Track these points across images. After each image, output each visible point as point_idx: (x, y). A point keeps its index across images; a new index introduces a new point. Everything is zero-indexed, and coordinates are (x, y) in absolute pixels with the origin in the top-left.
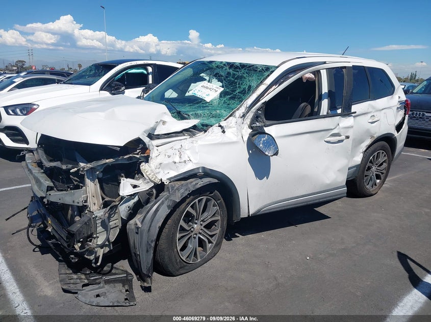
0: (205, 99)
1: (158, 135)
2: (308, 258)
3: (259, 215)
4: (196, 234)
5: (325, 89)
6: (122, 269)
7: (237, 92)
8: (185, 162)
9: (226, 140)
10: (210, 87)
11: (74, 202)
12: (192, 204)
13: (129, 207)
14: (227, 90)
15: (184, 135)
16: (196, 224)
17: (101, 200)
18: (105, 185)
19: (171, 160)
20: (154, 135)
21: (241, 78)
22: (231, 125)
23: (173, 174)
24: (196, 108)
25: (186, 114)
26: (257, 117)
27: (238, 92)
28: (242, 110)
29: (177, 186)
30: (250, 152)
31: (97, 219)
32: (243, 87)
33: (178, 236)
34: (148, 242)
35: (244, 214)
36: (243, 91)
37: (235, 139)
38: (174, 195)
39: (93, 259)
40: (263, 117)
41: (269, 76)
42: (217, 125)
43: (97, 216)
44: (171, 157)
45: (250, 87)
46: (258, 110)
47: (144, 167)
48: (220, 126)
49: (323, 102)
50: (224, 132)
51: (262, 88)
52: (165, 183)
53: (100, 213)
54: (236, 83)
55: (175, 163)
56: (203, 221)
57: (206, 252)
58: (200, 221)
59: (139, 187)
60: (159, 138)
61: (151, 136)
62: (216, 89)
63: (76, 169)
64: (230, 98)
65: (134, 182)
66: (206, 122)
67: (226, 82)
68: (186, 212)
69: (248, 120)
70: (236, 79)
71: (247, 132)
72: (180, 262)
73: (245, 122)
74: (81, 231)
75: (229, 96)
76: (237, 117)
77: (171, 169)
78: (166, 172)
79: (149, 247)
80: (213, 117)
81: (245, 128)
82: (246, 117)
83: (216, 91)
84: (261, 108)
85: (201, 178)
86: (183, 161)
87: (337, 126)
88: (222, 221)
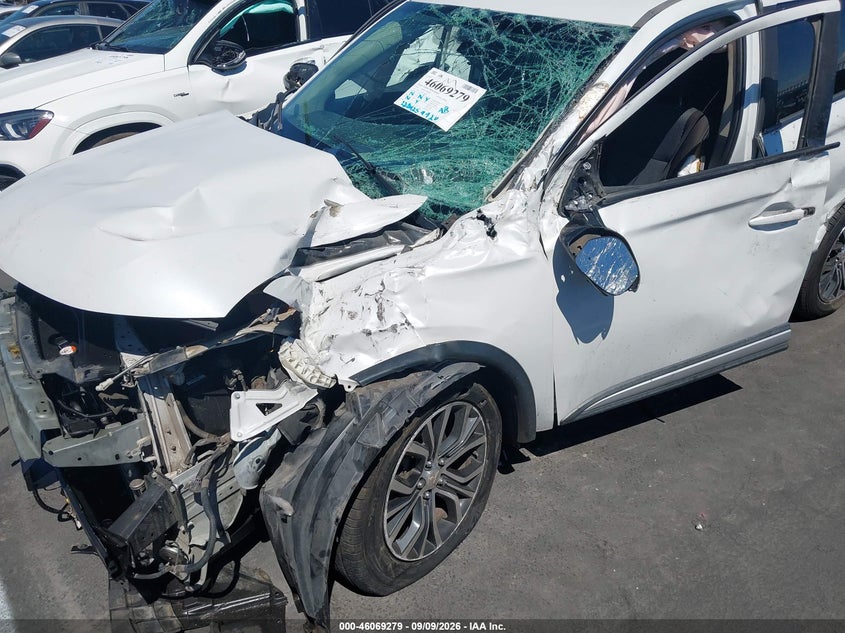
0: (437, 123)
1: (321, 248)
2: (700, 527)
3: (580, 420)
4: (430, 491)
5: (753, 76)
6: (261, 579)
7: (523, 98)
8: (394, 328)
9: (499, 257)
10: (448, 85)
11: (117, 457)
12: (416, 433)
13: (258, 461)
14: (496, 95)
15: (390, 242)
16: (429, 468)
17: (188, 442)
18: (193, 403)
19: (356, 327)
20: (309, 249)
21: (532, 59)
22: (512, 212)
23: (366, 361)
24: (413, 152)
25: (391, 175)
26: (581, 180)
27: (526, 102)
28: (541, 163)
29: (378, 397)
30: (563, 278)
31: (182, 490)
32: (537, 86)
33: (386, 515)
34: (311, 555)
35: (544, 422)
36: (537, 98)
37: (520, 250)
38: (371, 429)
39: (187, 578)
40: (596, 179)
41: (610, 58)
42: (474, 213)
43: (182, 486)
44: (357, 319)
45: (556, 86)
46: (583, 160)
47: (288, 353)
48: (482, 218)
49: (745, 110)
50: (492, 233)
51: (592, 97)
52: (347, 389)
53: (188, 475)
54: (519, 73)
55: (369, 334)
56: (446, 456)
57: (455, 522)
58: (437, 457)
59: (280, 406)
60: (324, 259)
61: (304, 256)
62: (467, 92)
63: (110, 381)
64: (503, 117)
65: (266, 396)
66: (444, 197)
67: (492, 69)
68: (402, 457)
69: (556, 192)
70: (516, 63)
71: (554, 226)
72: (395, 566)
73: (547, 198)
74: (144, 532)
75: (501, 113)
76: (527, 187)
77: (360, 350)
78: (347, 358)
79: (315, 566)
80: (460, 179)
81: (548, 213)
82: (551, 185)
83: (466, 98)
84: (593, 153)
85: (436, 370)
86: (388, 326)
87: (784, 186)
88: (491, 443)
